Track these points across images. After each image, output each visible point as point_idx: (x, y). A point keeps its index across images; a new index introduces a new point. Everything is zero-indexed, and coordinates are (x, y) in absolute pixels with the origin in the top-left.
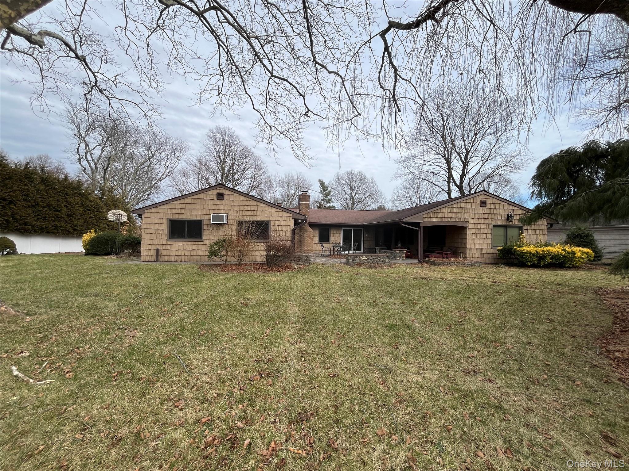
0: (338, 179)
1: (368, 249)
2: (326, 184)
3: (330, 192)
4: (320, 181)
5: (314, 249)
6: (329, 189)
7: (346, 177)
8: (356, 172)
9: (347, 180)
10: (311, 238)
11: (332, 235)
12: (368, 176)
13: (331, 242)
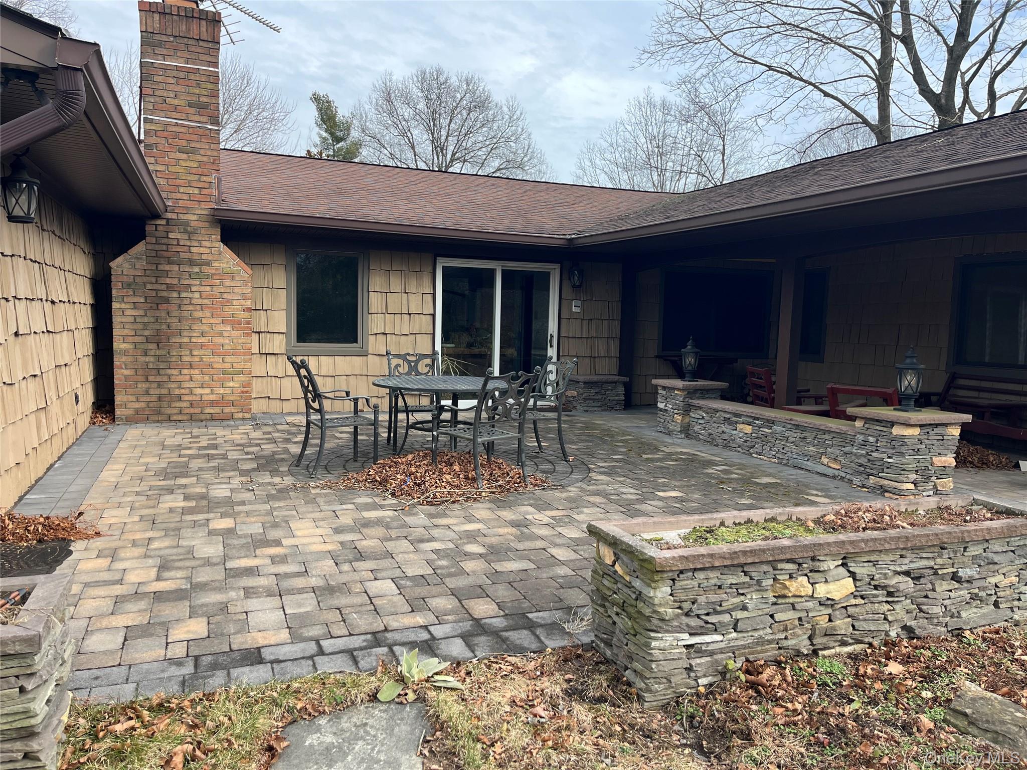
0: (389, 101)
1: (589, 384)
2: (343, 112)
3: (358, 145)
4: (316, 99)
5: (258, 387)
6: (355, 134)
7: (416, 92)
8: (454, 81)
9: (422, 106)
10: (234, 322)
11: (375, 301)
12: (498, 97)
13: (375, 345)
